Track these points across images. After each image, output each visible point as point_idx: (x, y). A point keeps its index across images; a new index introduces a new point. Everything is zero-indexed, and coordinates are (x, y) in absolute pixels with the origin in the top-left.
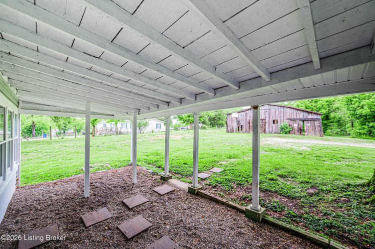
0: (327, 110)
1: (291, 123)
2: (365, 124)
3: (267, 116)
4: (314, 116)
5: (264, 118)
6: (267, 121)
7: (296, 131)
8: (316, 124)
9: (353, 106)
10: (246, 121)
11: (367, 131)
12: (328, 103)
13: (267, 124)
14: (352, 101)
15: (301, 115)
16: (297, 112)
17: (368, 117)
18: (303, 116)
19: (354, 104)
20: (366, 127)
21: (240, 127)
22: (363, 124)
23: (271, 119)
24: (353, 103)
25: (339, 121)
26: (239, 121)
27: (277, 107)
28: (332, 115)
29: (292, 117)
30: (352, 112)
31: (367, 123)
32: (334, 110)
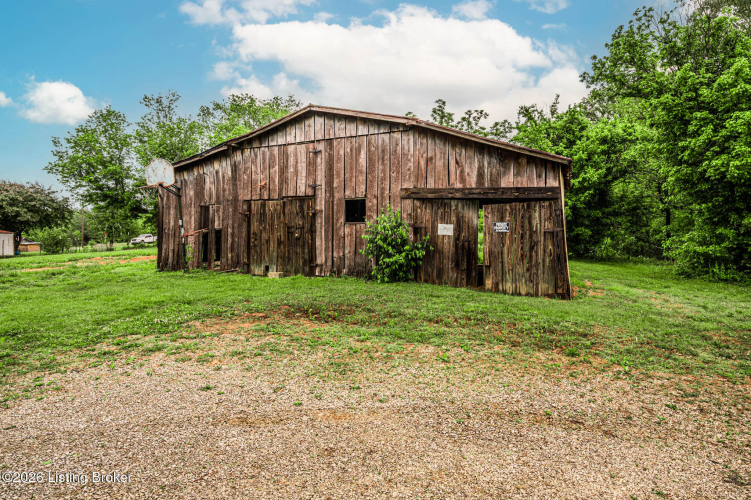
0: (602, 171)
1: (426, 215)
2: (725, 222)
3: (321, 179)
4: (531, 179)
5: (310, 192)
6: (321, 205)
7: (448, 264)
8: (536, 222)
9: (692, 142)
10: (235, 209)
11: (730, 250)
12: (605, 147)
13: (320, 222)
14: (687, 123)
15: (471, 172)
16: (453, 154)
17: (738, 192)
18: (480, 175)
19: (696, 134)
20: (730, 233)
21: (212, 238)
22: (717, 218)
23: (337, 195)
24: (691, 128)
25: (635, 209)
26: (206, 209)
27: (363, 130)
28: (617, 189)
29: (431, 185)
30: (686, 170)
31: (733, 217)
32: (623, 173)
